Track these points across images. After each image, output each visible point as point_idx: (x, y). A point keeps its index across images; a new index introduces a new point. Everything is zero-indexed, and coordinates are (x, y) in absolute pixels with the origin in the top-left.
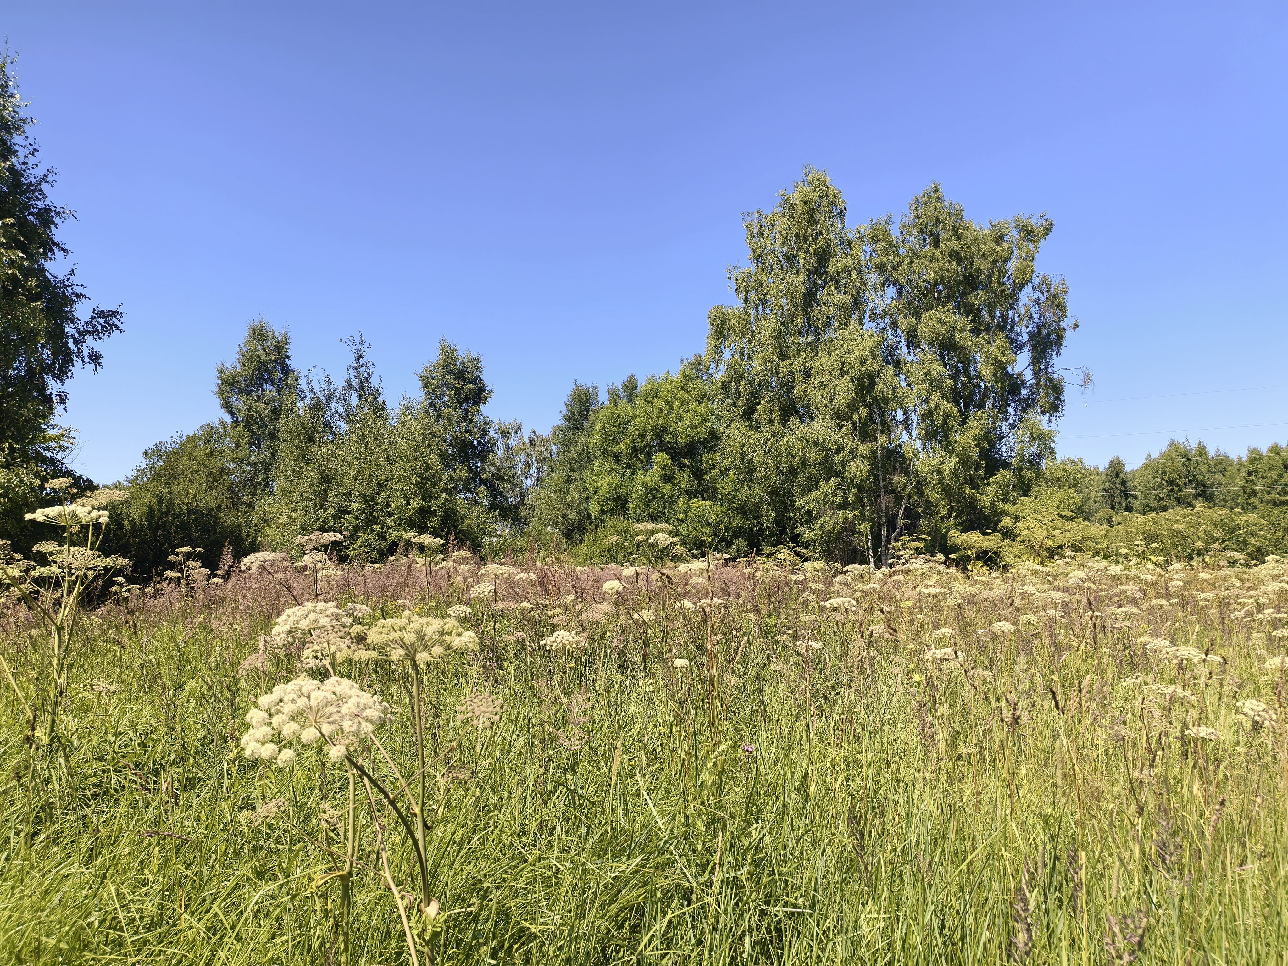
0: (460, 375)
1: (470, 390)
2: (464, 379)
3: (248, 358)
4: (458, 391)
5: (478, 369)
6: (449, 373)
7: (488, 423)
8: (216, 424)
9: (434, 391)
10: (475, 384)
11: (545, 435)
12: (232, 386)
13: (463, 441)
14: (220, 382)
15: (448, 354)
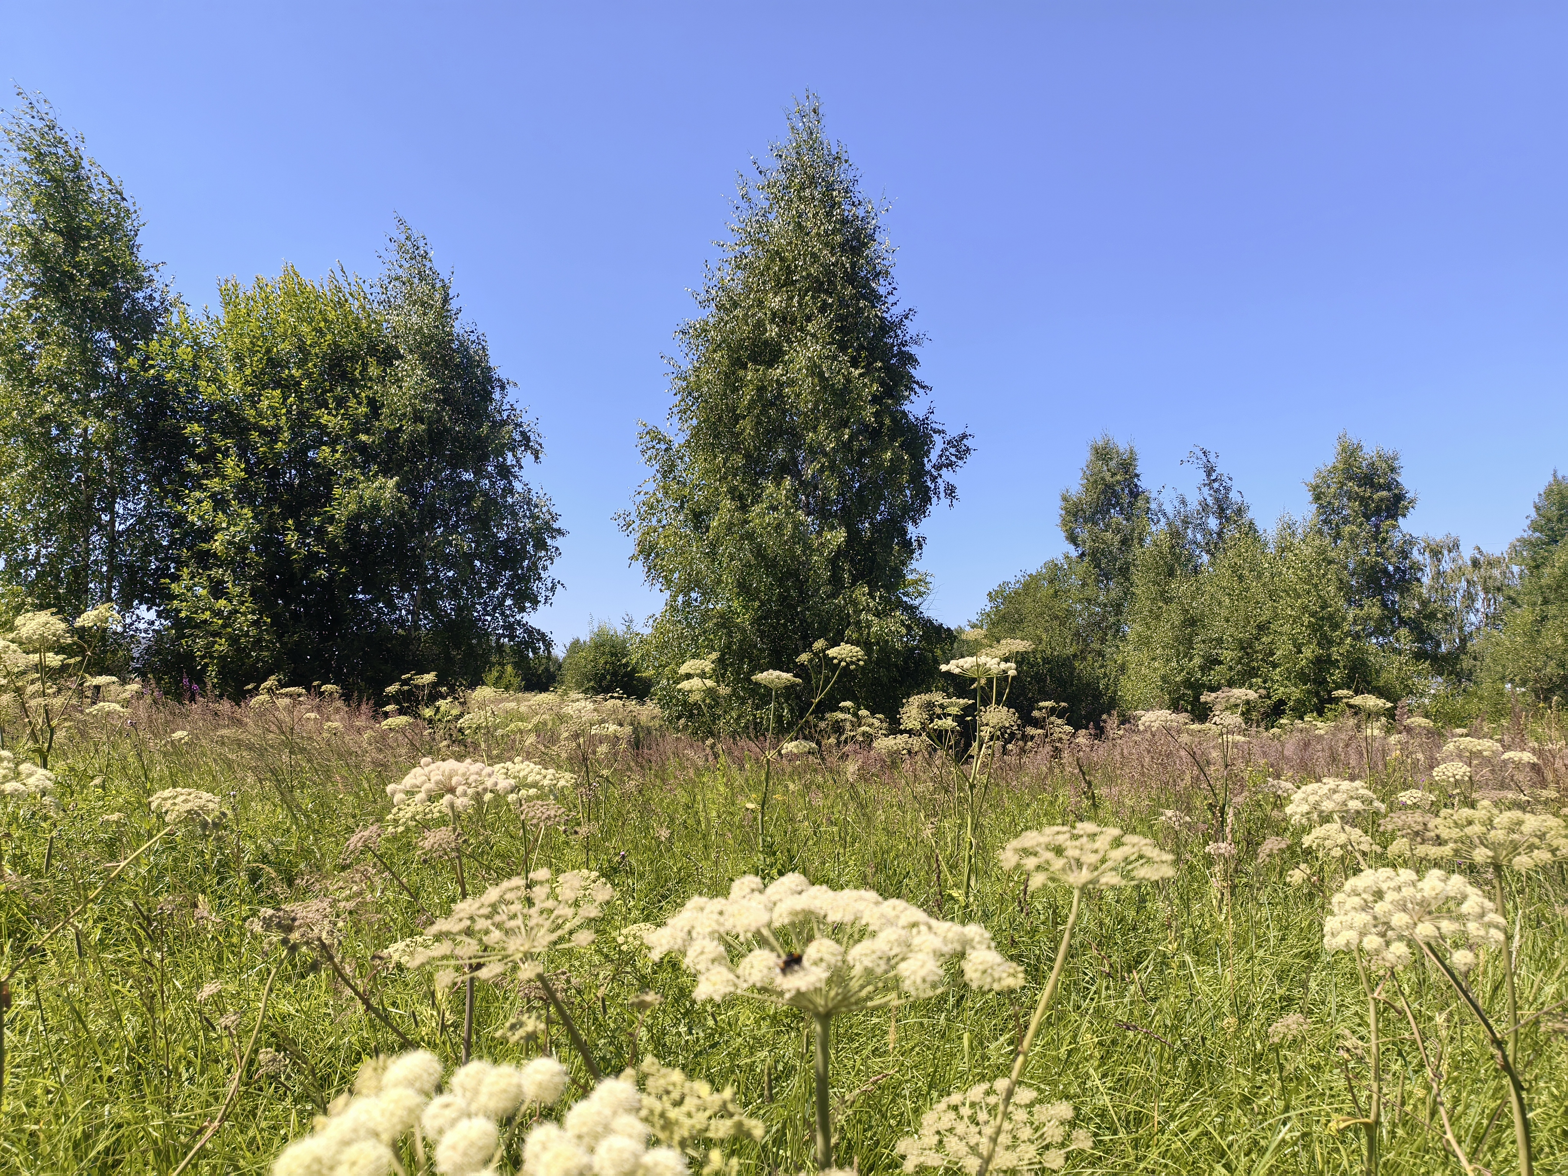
0: (1368, 480)
1: (1381, 500)
2: (1372, 485)
3: (1094, 481)
4: (1363, 500)
5: (1393, 470)
6: (1350, 479)
7: (1410, 542)
8: (1060, 560)
9: (1329, 503)
10: (1390, 490)
11: (1498, 554)
12: (1075, 515)
13: (1372, 567)
14: (1063, 512)
15: (1350, 453)
